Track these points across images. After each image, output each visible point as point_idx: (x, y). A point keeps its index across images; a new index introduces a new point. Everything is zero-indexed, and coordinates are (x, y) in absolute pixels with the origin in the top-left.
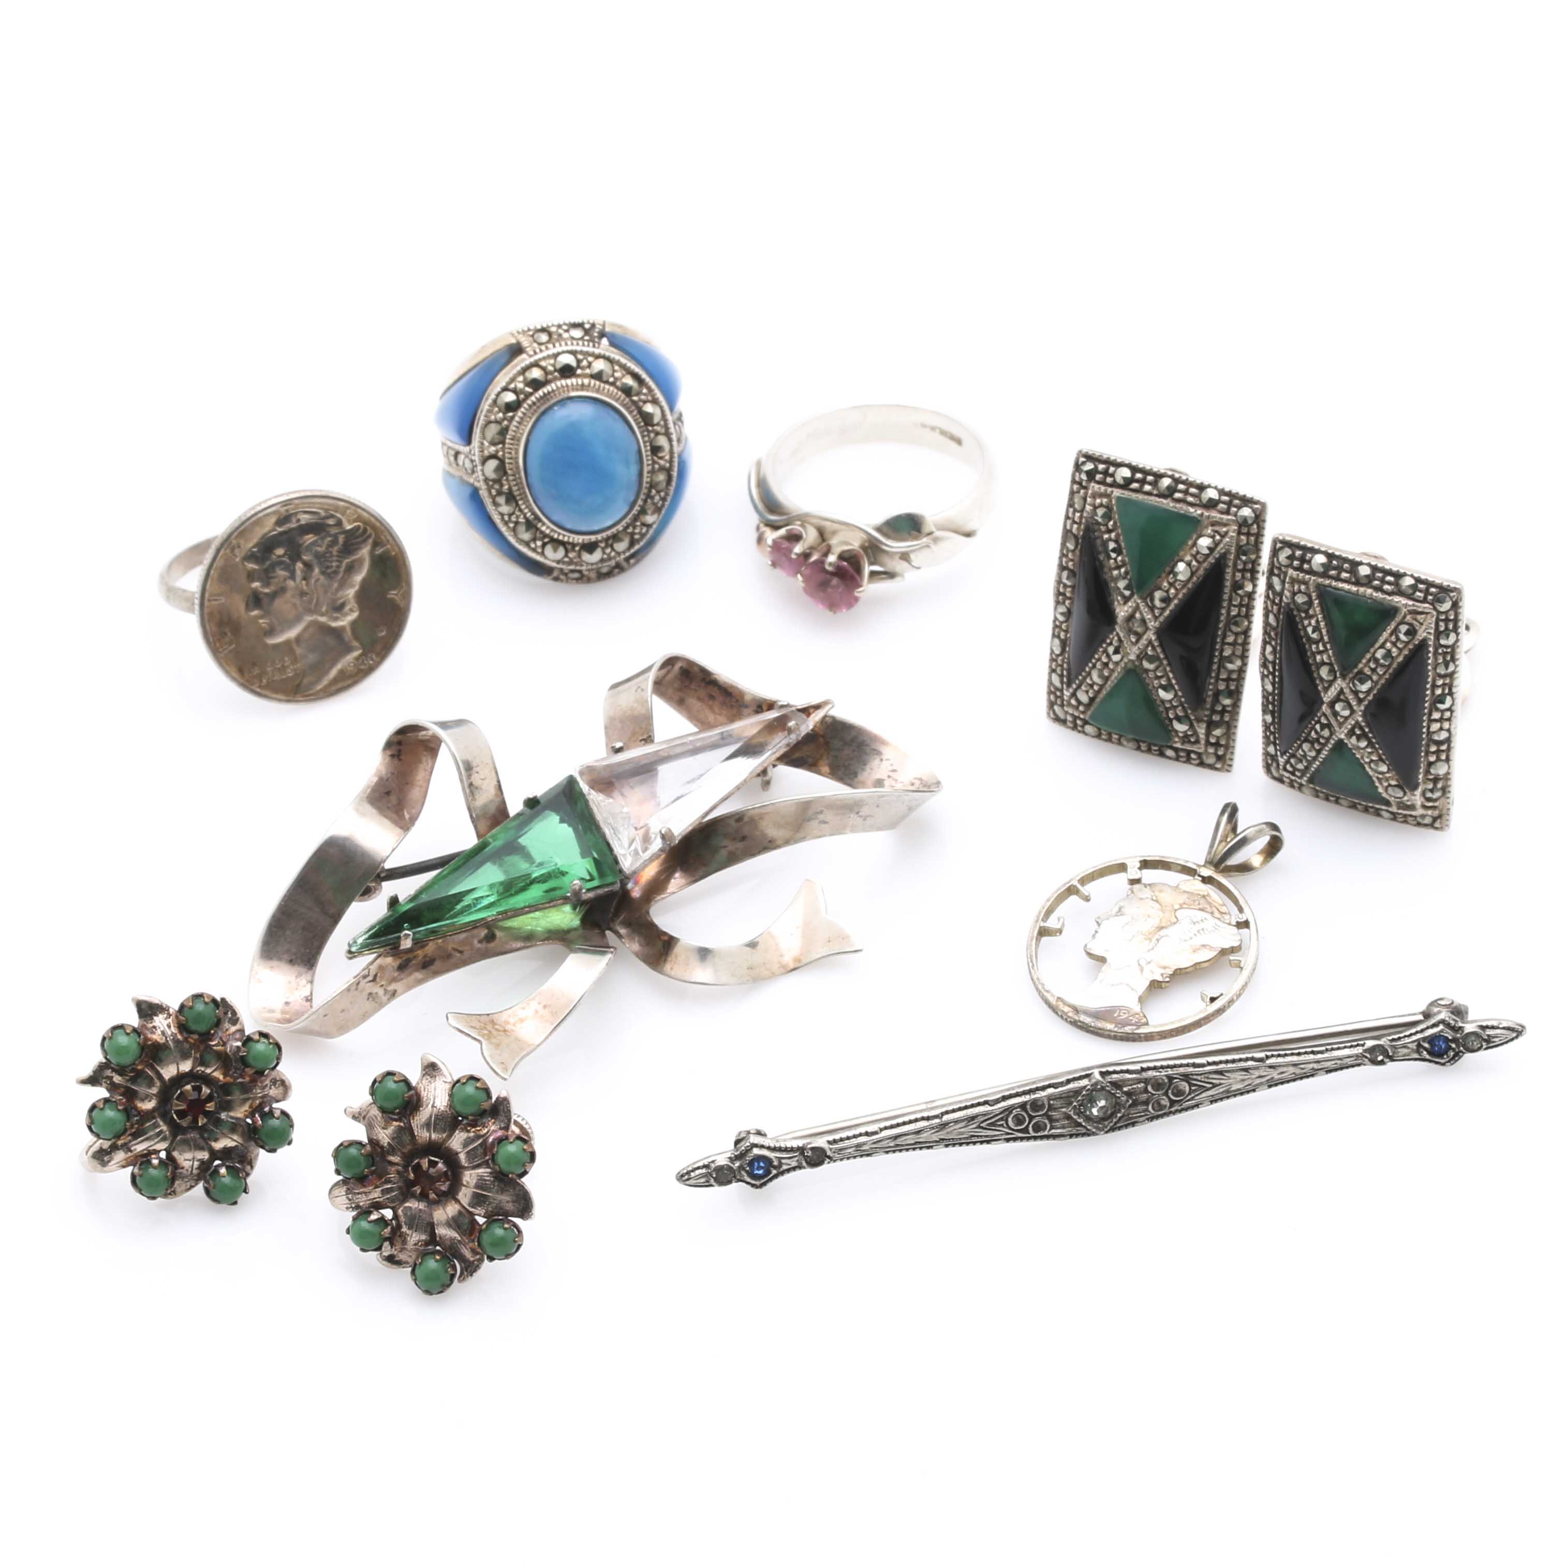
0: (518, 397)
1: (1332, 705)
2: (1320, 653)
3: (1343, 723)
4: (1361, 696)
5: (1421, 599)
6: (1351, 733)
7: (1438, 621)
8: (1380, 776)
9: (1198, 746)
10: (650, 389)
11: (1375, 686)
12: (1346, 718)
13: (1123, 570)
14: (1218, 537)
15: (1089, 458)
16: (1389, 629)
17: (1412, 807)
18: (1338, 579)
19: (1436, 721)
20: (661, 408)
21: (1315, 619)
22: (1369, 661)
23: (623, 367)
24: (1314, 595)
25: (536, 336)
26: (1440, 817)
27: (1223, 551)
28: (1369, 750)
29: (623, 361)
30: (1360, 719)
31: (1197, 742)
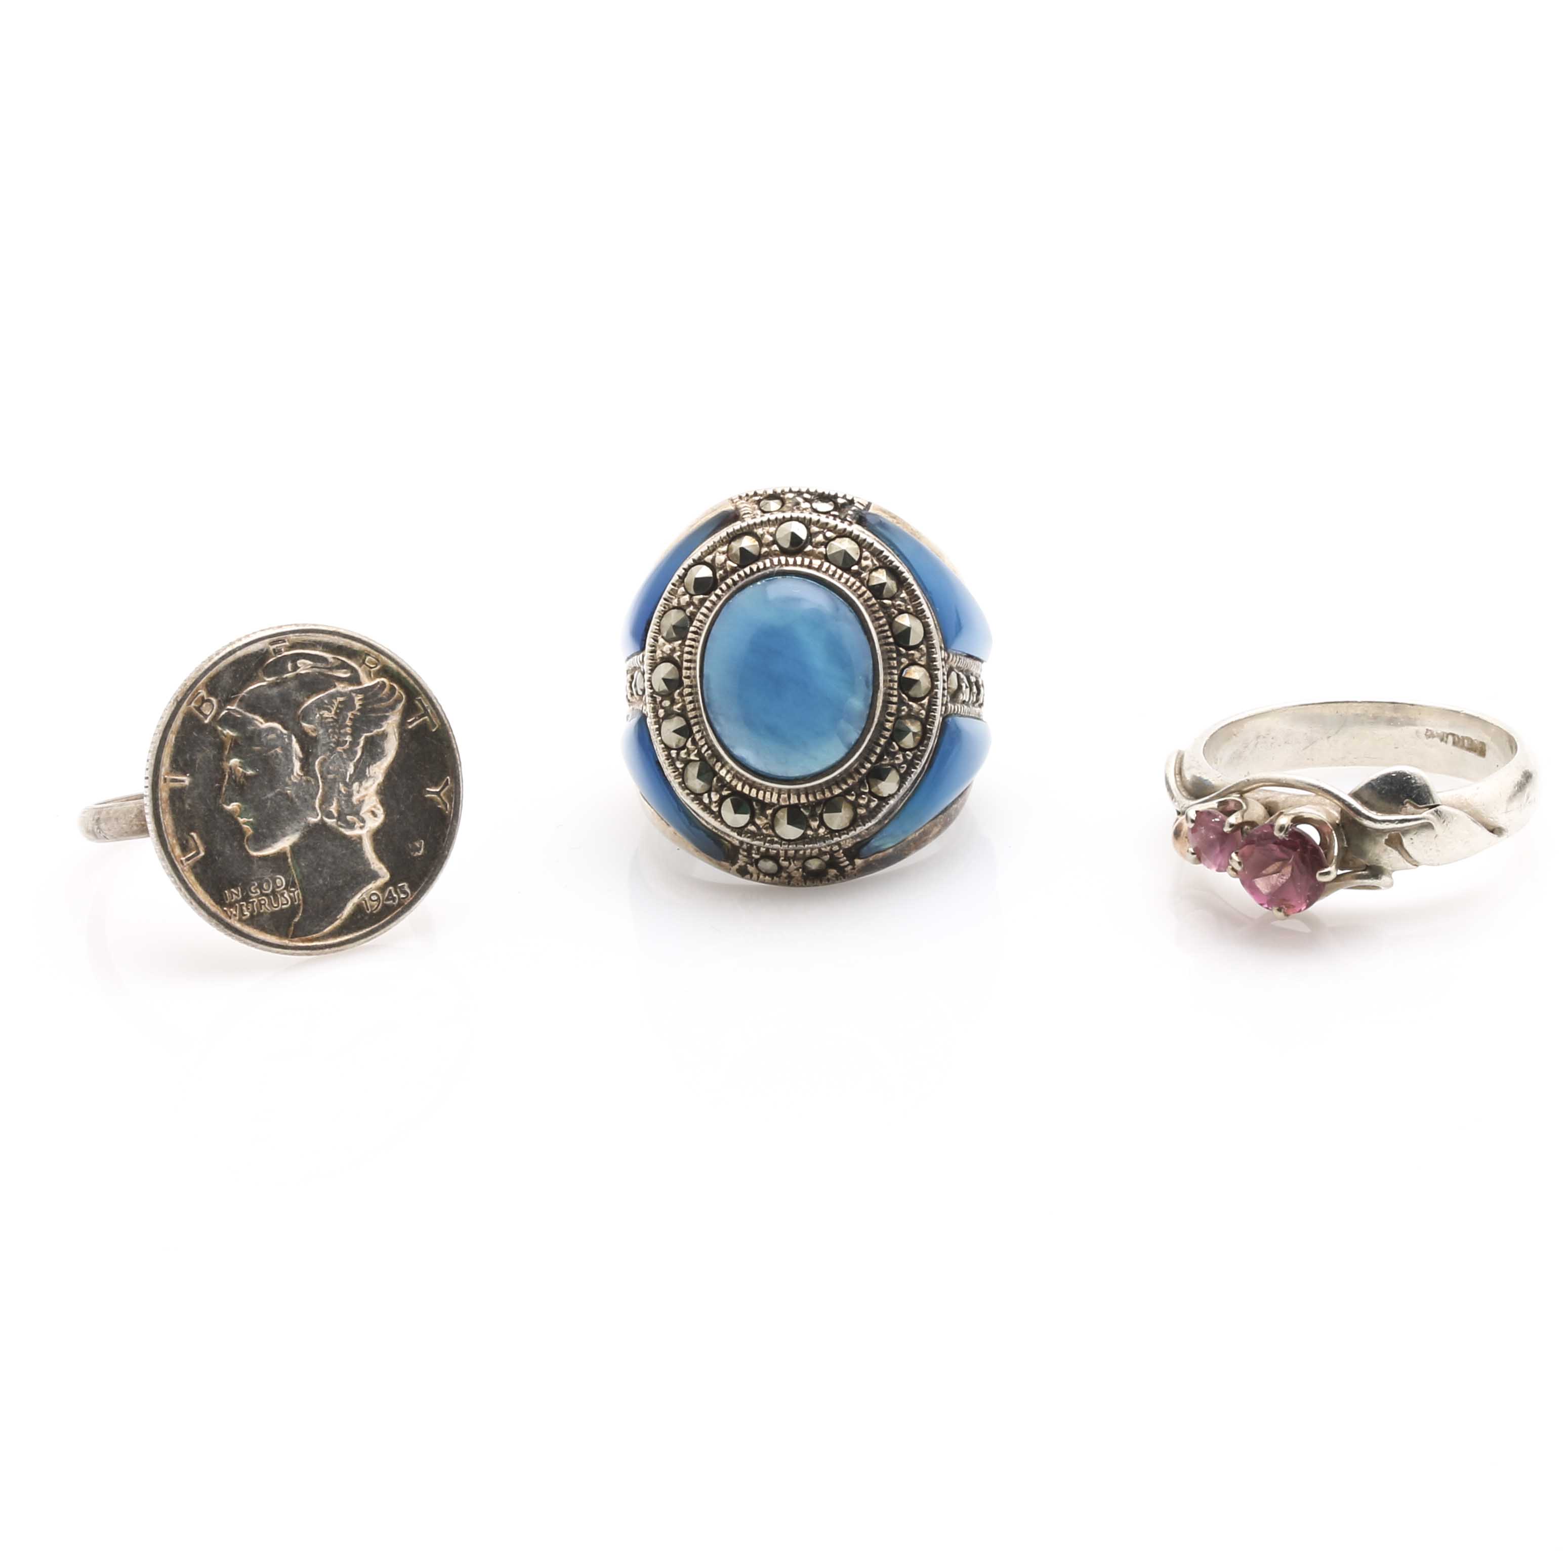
0: (714, 573)
10: (911, 593)
20: (926, 626)
23: (877, 554)
25: (762, 503)
29: (878, 545)
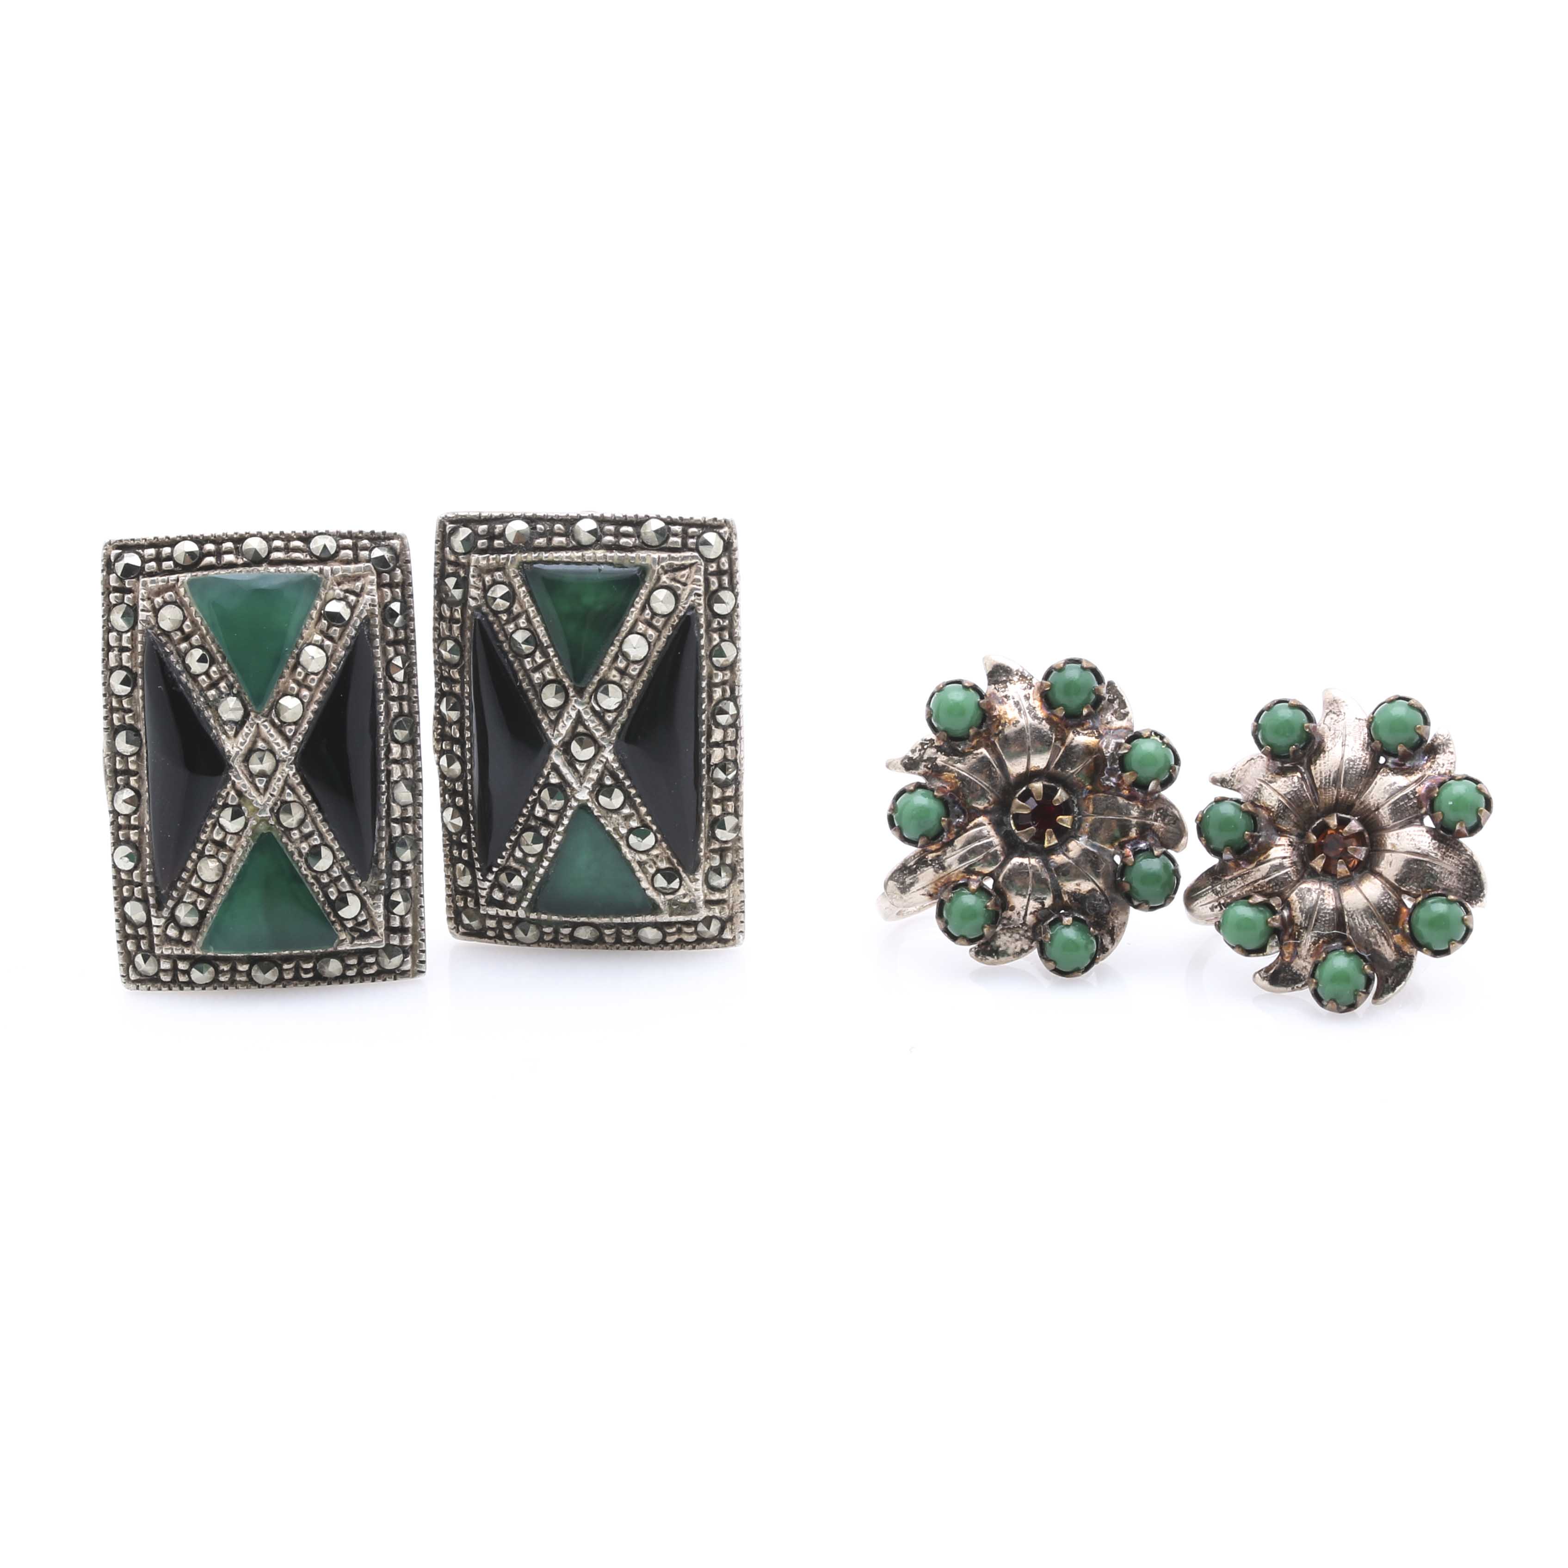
1: (566, 747)
2: (539, 668)
3: (586, 772)
4: (609, 718)
5: (680, 546)
6: (600, 789)
7: (707, 574)
8: (644, 857)
9: (376, 939)
11: (628, 698)
12: (589, 763)
13: (223, 685)
14: (352, 598)
15: (125, 547)
16: (639, 602)
17: (691, 907)
18: (549, 548)
19: (717, 744)
21: (524, 617)
22: (615, 658)
24: (517, 582)
26: (730, 919)
27: (365, 614)
28: (626, 811)
30: (611, 757)
31: (373, 933)
